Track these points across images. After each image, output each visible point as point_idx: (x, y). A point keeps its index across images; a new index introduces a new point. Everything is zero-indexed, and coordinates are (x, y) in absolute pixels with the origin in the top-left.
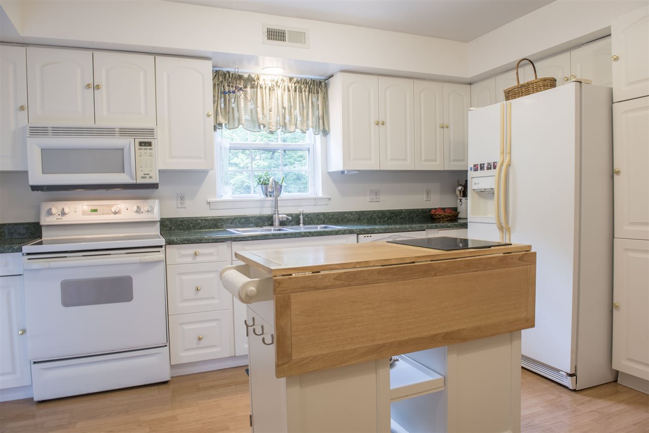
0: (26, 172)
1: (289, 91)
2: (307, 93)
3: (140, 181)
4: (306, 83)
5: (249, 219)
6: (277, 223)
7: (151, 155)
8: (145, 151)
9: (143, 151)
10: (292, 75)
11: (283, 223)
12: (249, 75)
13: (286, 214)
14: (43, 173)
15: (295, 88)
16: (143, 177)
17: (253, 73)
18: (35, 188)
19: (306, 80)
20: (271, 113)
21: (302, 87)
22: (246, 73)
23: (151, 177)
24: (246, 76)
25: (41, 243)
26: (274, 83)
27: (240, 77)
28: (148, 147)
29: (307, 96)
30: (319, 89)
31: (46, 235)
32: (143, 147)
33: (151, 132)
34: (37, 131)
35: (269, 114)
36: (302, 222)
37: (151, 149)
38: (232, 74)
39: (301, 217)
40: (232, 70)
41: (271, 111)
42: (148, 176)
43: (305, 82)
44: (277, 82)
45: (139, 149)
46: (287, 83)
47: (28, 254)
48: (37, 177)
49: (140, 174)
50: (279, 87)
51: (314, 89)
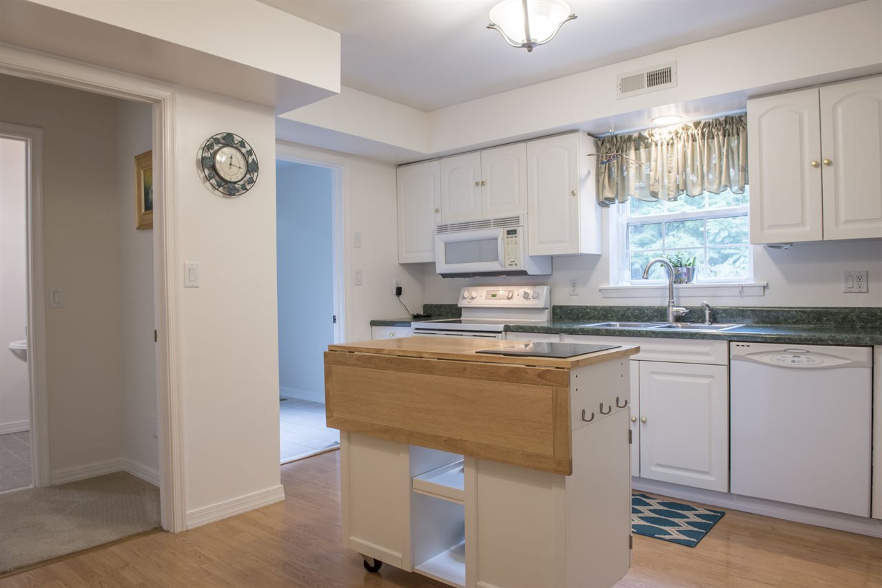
0: (434, 263)
1: (694, 140)
2: (721, 138)
3: (509, 268)
4: (720, 123)
5: (644, 312)
6: (671, 318)
7: (516, 243)
8: (512, 239)
9: (510, 239)
10: (697, 119)
11: (679, 319)
12: (640, 134)
13: (684, 307)
14: (446, 263)
15: (703, 134)
16: (510, 265)
17: (645, 130)
18: (445, 276)
19: (717, 120)
20: (670, 174)
21: (714, 130)
22: (635, 132)
23: (516, 265)
24: (636, 135)
25: (460, 322)
26: (673, 134)
27: (630, 138)
28: (514, 235)
29: (721, 142)
30: (741, 127)
31: (465, 316)
32: (510, 236)
33: (516, 220)
34: (442, 229)
35: (669, 176)
36: (707, 318)
37: (516, 237)
38: (621, 138)
39: (707, 312)
40: (620, 132)
41: (670, 172)
42: (514, 263)
43: (717, 123)
44: (677, 133)
45: (508, 238)
46: (693, 131)
47: (417, 329)
48: (442, 267)
49: (508, 262)
50: (680, 138)
51: (733, 129)
